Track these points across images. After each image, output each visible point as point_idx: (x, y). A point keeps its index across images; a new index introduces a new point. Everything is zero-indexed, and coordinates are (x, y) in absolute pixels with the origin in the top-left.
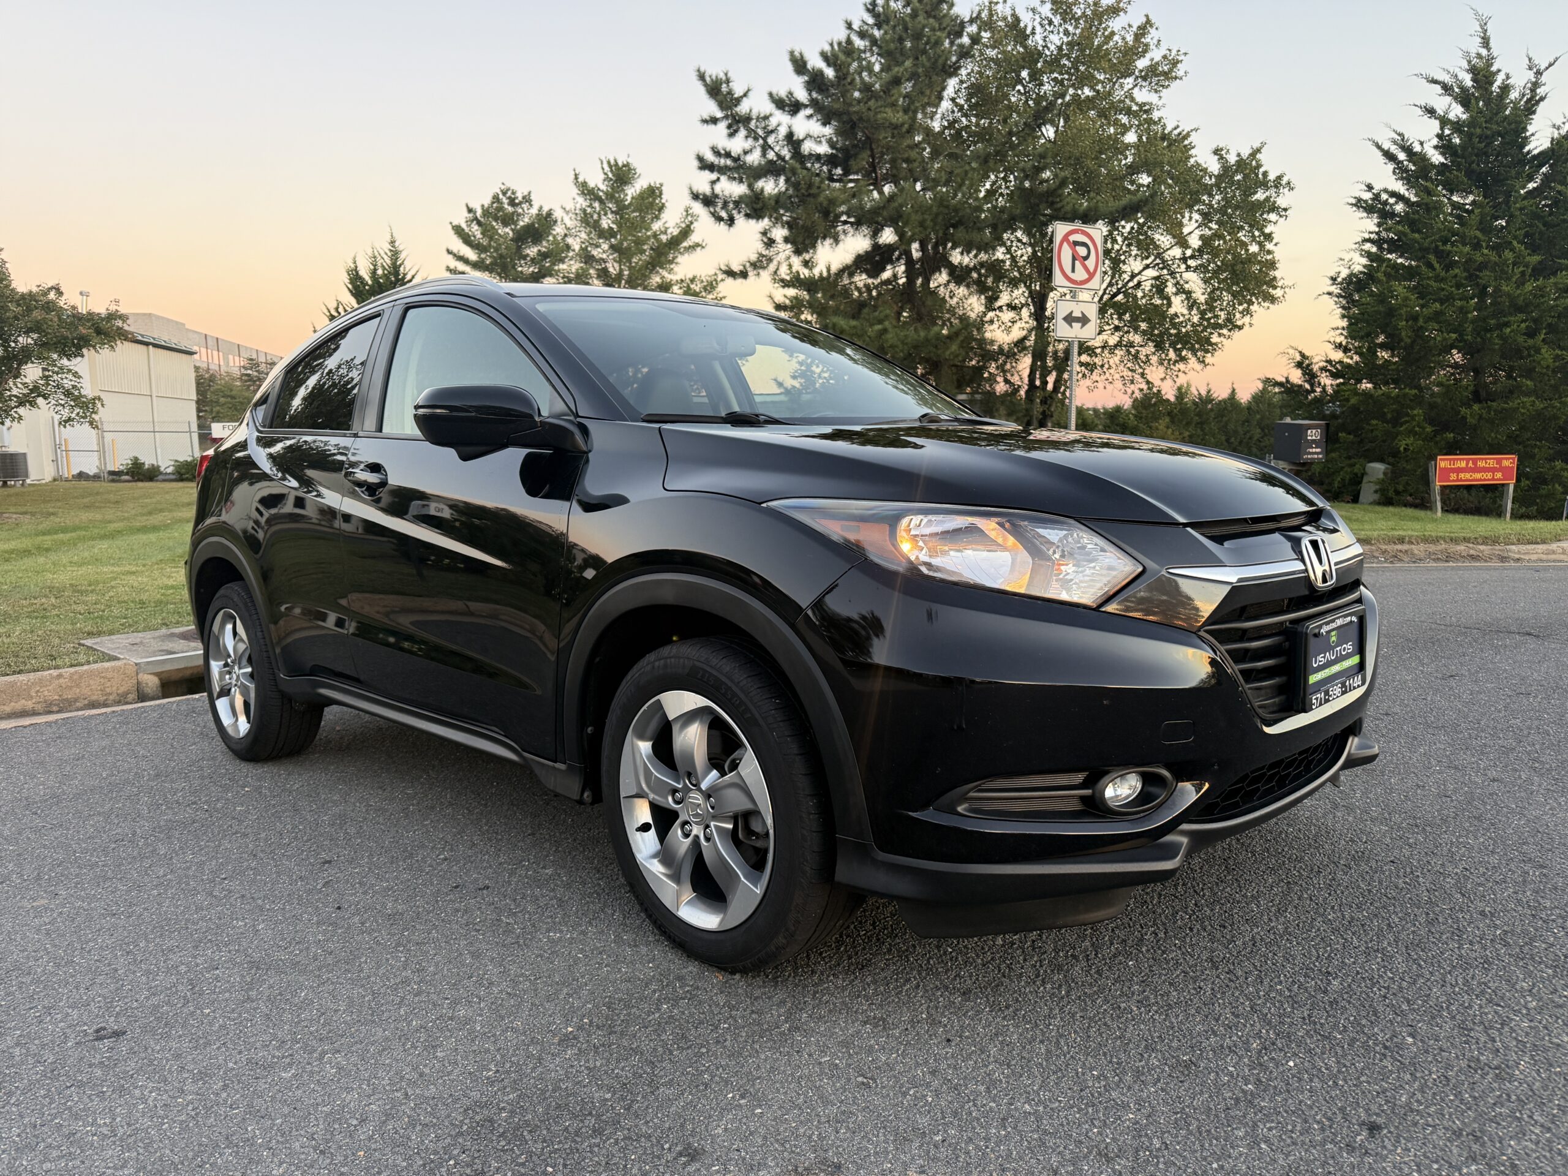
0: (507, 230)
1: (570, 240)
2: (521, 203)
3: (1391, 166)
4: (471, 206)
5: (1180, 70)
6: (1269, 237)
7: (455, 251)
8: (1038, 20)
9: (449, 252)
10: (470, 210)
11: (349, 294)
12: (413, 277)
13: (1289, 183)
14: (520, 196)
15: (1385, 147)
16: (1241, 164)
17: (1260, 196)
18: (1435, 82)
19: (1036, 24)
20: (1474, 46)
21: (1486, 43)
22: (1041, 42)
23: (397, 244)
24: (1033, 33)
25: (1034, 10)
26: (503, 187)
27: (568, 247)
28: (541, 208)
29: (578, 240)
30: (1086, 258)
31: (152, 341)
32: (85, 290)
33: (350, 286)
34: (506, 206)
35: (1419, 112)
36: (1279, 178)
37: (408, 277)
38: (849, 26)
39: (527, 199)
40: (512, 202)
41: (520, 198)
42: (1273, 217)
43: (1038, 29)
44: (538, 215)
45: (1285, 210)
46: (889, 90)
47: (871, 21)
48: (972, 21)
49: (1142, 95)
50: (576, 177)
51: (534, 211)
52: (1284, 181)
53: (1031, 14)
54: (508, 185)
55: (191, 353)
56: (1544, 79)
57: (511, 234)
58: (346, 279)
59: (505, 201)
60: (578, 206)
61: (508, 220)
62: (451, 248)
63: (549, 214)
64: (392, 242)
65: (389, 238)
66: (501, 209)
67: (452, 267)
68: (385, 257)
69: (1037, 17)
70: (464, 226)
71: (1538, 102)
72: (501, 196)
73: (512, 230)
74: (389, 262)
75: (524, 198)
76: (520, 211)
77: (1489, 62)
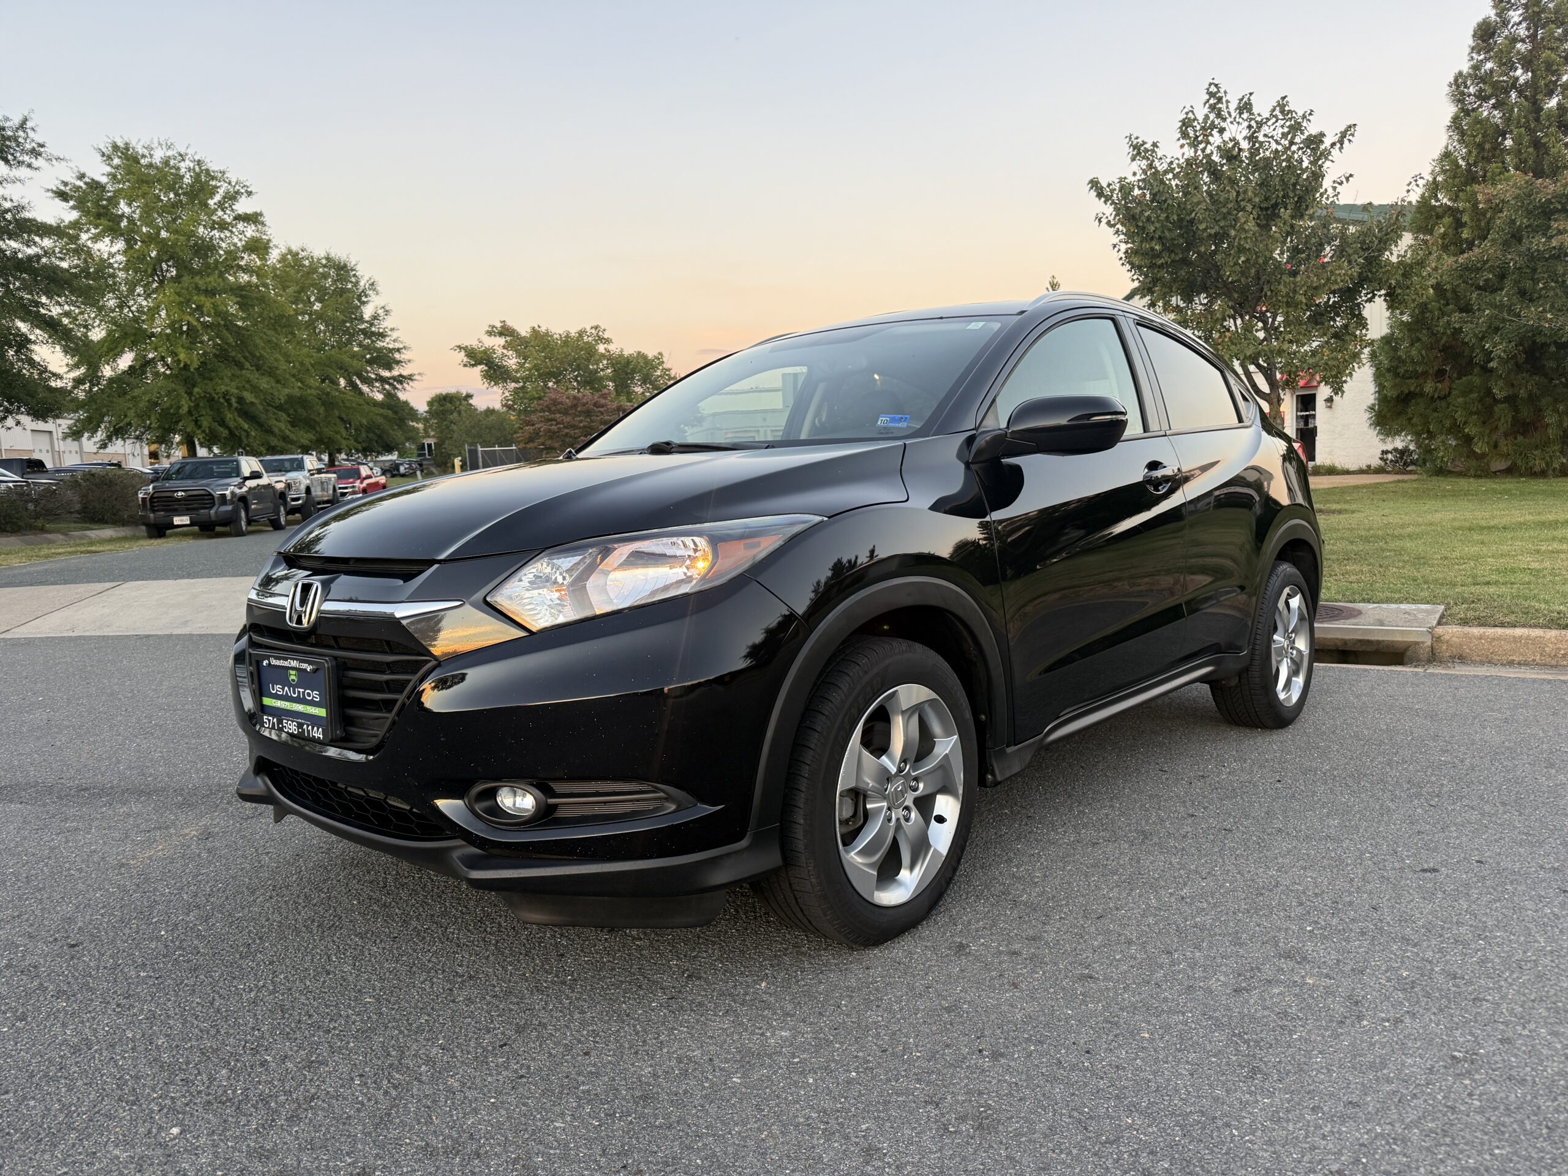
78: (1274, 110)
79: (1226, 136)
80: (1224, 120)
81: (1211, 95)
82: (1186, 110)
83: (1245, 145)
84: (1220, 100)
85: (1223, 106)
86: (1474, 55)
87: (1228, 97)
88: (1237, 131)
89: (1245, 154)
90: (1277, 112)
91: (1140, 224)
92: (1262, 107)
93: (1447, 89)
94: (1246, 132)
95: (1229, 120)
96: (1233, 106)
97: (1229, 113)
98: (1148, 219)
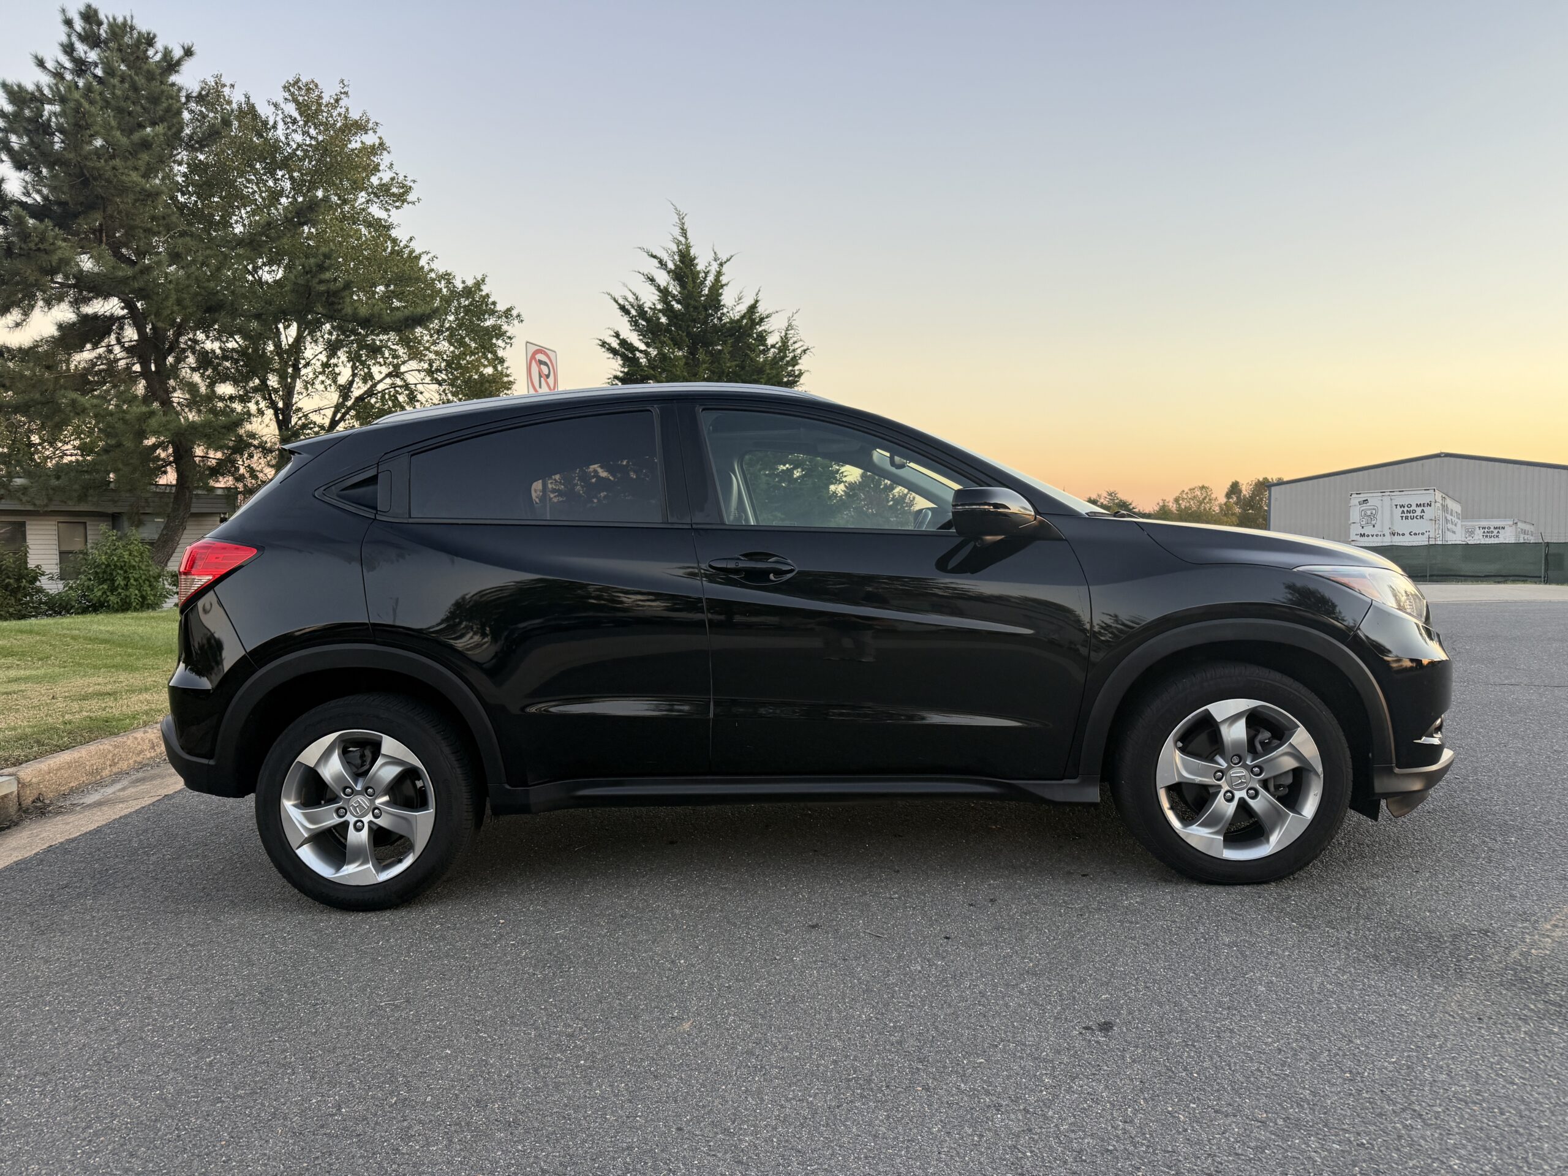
3: (626, 318)
5: (411, 197)
6: (502, 361)
8: (281, 116)
13: (519, 316)
15: (621, 302)
16: (468, 292)
17: (489, 322)
18: (655, 257)
19: (279, 119)
20: (677, 232)
21: (684, 232)
22: (283, 139)
24: (275, 127)
25: (276, 105)
30: (548, 376)
35: (642, 278)
36: (509, 310)
38: (41, 63)
42: (500, 343)
43: (281, 126)
45: (510, 338)
46: (136, 152)
47: (68, 64)
48: (201, 98)
49: (376, 211)
52: (514, 313)
53: (273, 109)
56: (725, 269)
69: (280, 112)
71: (722, 286)
77: (688, 247)
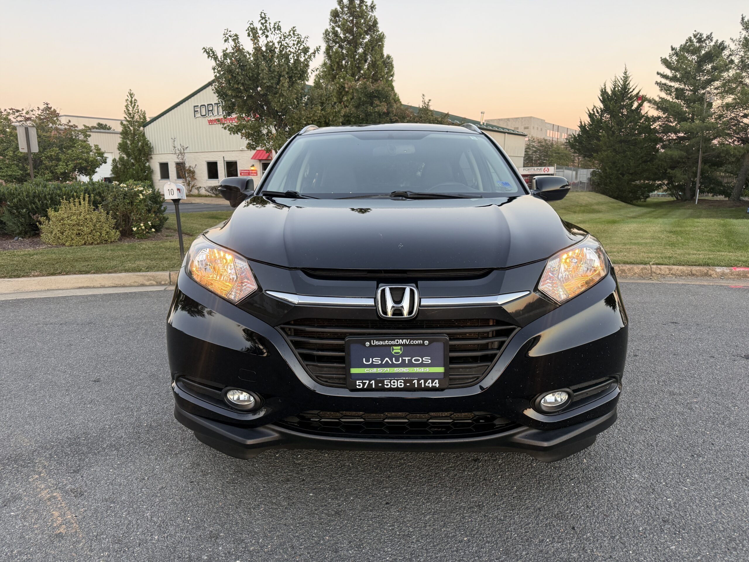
0: (694, 57)
1: (733, 58)
2: (705, 40)
4: (674, 47)
7: (662, 73)
9: (658, 73)
10: (673, 49)
11: (600, 102)
12: (634, 90)
14: (705, 36)
23: (627, 73)
26: (695, 33)
27: (732, 62)
28: (717, 41)
29: (738, 56)
31: (507, 131)
32: (483, 111)
33: (601, 98)
34: (695, 43)
37: (631, 90)
39: (709, 37)
40: (700, 41)
41: (705, 38)
44: (714, 46)
50: (743, 19)
51: (712, 44)
54: (698, 31)
55: (525, 136)
57: (696, 58)
58: (599, 93)
59: (695, 40)
60: (743, 36)
61: (696, 51)
62: (659, 72)
63: (722, 43)
64: (625, 73)
65: (624, 71)
66: (692, 45)
67: (659, 81)
68: (621, 81)
70: (668, 58)
72: (693, 38)
73: (697, 56)
74: (622, 83)
75: (707, 37)
76: (704, 45)
78: (290, 32)
79: (269, 39)
80: (268, 31)
81: (263, 18)
82: (249, 22)
83: (276, 45)
84: (266, 21)
85: (268, 25)
86: (331, 23)
87: (270, 21)
88: (274, 38)
89: (277, 51)
90: (291, 33)
91: (234, 75)
92: (285, 29)
93: (322, 36)
94: (278, 39)
95: (270, 32)
96: (272, 25)
97: (270, 29)
98: (238, 73)
